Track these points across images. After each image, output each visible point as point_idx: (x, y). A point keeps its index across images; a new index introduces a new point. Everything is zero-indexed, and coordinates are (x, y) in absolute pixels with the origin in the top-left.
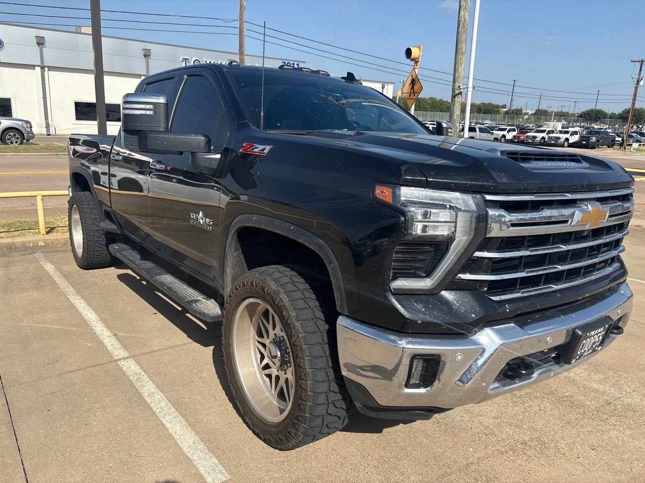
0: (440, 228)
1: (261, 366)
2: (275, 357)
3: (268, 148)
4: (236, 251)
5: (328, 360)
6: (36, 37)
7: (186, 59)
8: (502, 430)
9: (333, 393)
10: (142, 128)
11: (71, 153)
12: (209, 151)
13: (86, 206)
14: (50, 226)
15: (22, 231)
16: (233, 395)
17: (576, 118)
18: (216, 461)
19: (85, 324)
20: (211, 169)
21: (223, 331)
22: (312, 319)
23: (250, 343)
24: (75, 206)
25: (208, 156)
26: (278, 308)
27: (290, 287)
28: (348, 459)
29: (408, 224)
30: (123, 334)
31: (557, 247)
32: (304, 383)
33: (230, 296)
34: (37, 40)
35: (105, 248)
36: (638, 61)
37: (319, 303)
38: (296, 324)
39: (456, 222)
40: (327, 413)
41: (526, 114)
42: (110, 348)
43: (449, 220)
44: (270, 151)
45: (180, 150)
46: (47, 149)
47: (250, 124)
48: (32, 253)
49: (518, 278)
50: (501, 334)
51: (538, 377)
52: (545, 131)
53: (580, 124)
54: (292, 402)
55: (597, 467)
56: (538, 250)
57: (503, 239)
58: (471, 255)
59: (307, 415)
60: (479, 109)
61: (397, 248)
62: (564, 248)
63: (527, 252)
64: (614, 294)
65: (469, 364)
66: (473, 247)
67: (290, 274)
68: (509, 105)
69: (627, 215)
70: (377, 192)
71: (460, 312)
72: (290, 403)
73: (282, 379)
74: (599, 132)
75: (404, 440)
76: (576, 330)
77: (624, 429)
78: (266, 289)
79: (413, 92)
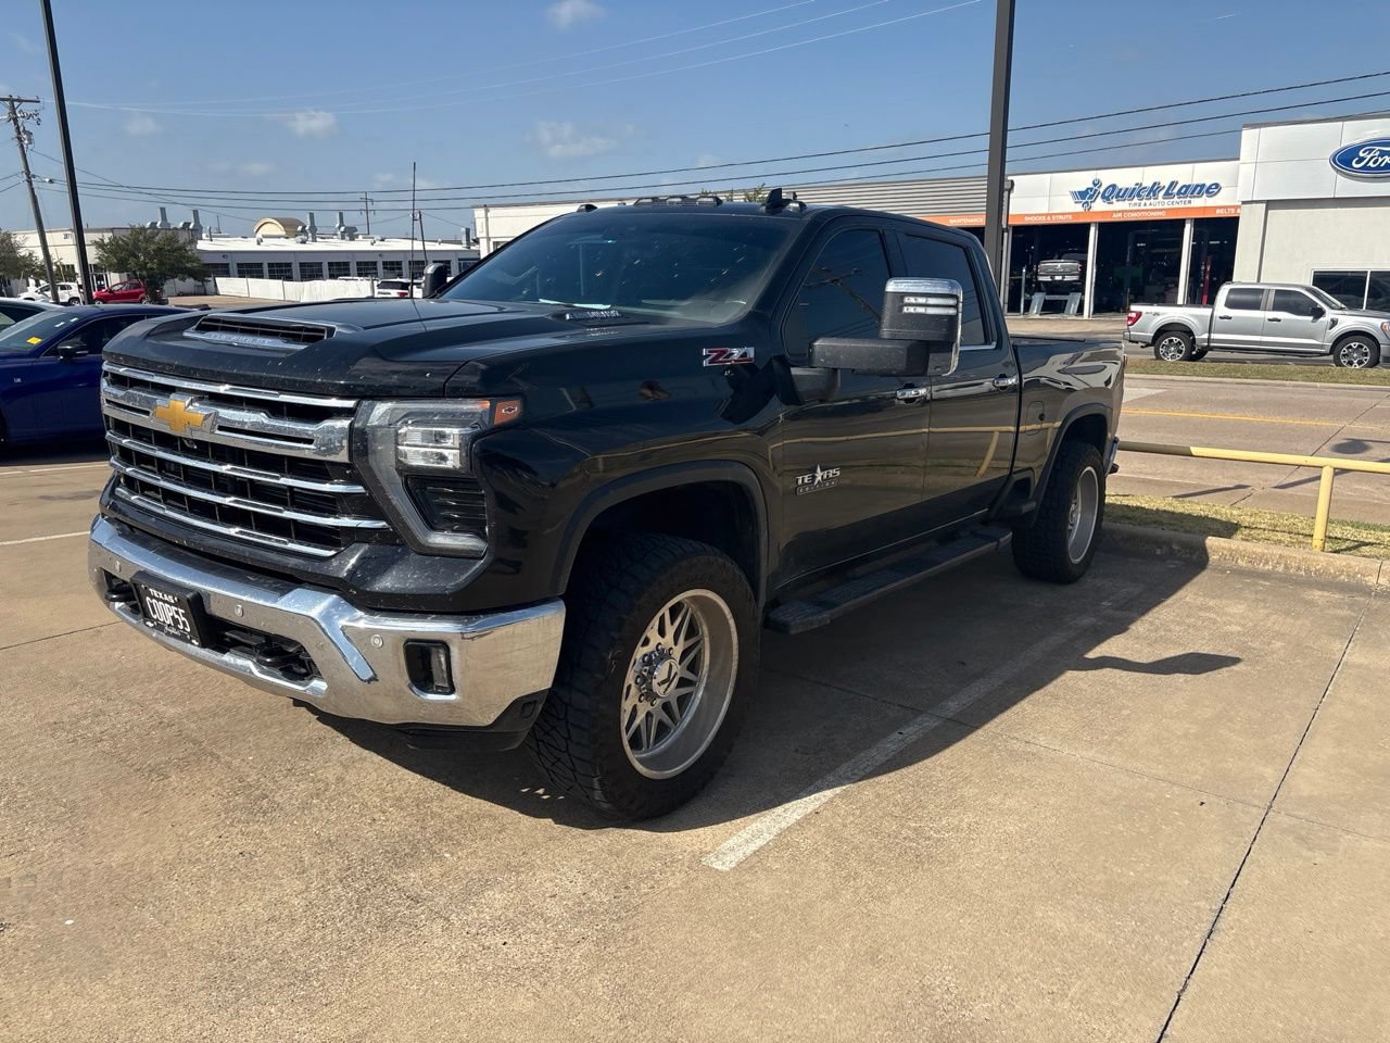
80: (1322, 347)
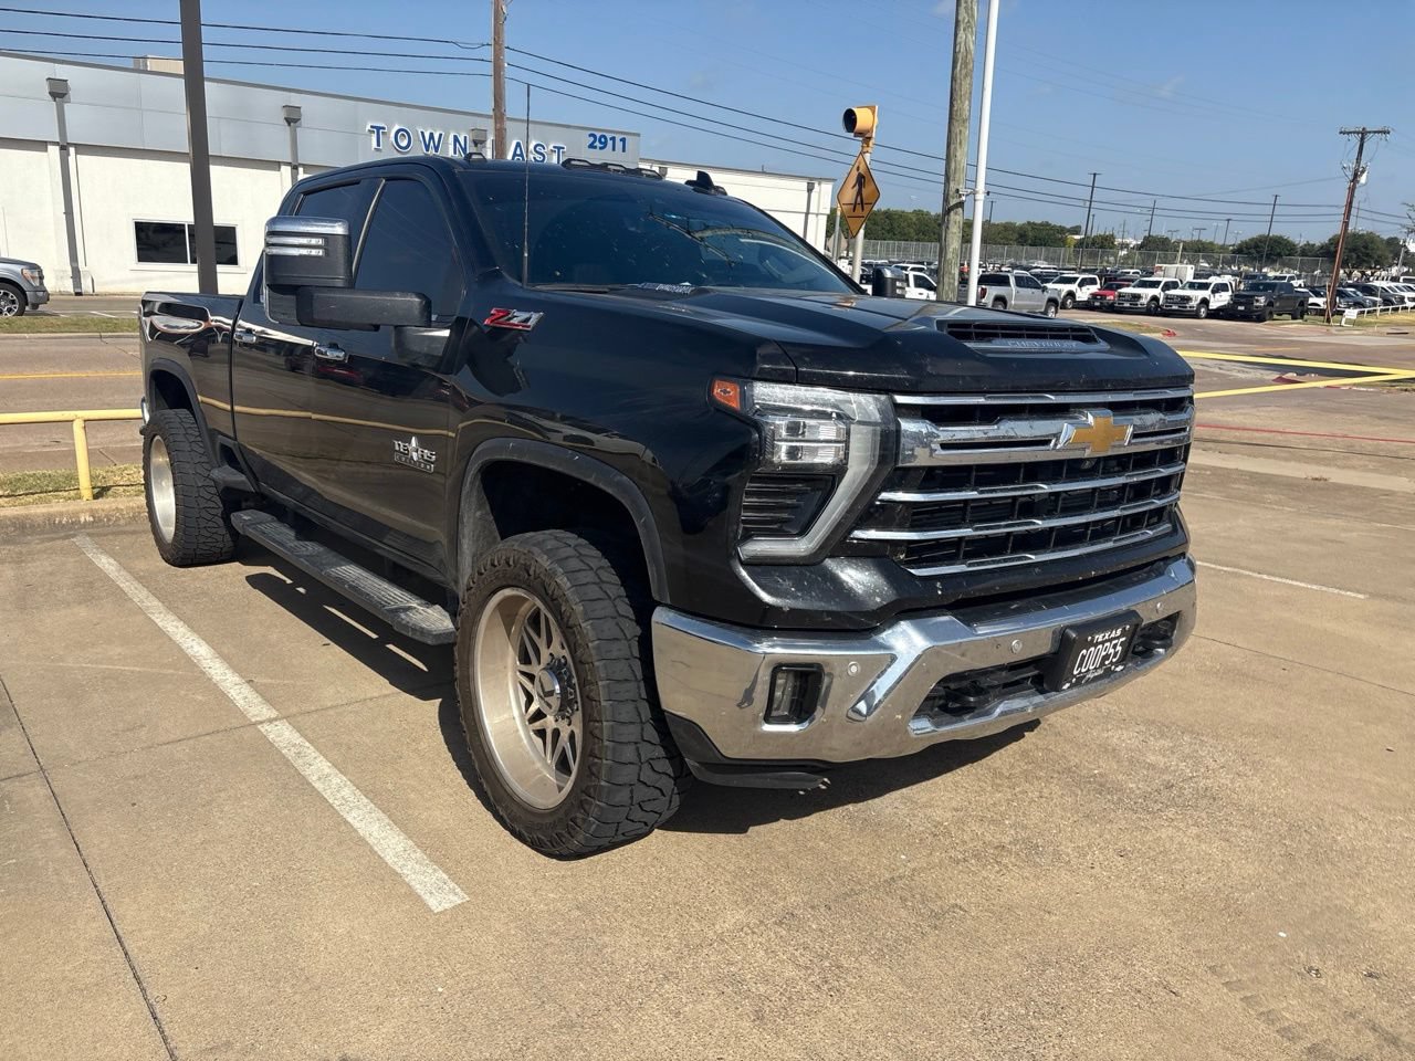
0: (820, 452)
1: (528, 717)
2: (551, 693)
3: (535, 317)
4: (479, 509)
5: (639, 688)
6: (49, 79)
7: (378, 128)
8: (965, 828)
9: (649, 745)
10: (303, 282)
11: (147, 332)
12: (429, 324)
13: (181, 438)
14: (99, 484)
15: (42, 495)
16: (475, 771)
17: (1229, 256)
18: (445, 876)
19: (190, 663)
20: (428, 356)
21: (456, 654)
22: (612, 618)
23: (506, 675)
24: (158, 437)
25: (426, 334)
26: (553, 600)
27: (574, 564)
28: (681, 872)
29: (764, 445)
30: (265, 681)
31: (1031, 488)
32: (596, 728)
33: (469, 589)
34: (50, 85)
35: (221, 522)
36: (1354, 132)
37: (626, 591)
38: (583, 625)
39: (847, 442)
40: (639, 780)
41: (1124, 246)
42: (240, 703)
43: (833, 438)
44: (540, 321)
45: (374, 323)
46: (78, 325)
47: (504, 274)
48: (67, 537)
49: (961, 539)
50: (927, 633)
51: (1003, 714)
52: (1159, 283)
53: (1235, 268)
54: (580, 765)
55: (1122, 881)
56: (995, 491)
57: (931, 469)
58: (875, 497)
59: (603, 783)
60: (1021, 236)
61: (749, 486)
62: (1045, 488)
63: (973, 494)
64: (1157, 577)
65: (871, 681)
66: (877, 485)
67: (576, 542)
68: (1084, 228)
69: (1183, 434)
70: (717, 391)
71: (855, 593)
72: (575, 768)
73: (564, 735)
74: (1276, 284)
75: (785, 844)
76: (1068, 630)
77: (1188, 827)
78: (533, 568)
79: (861, 202)
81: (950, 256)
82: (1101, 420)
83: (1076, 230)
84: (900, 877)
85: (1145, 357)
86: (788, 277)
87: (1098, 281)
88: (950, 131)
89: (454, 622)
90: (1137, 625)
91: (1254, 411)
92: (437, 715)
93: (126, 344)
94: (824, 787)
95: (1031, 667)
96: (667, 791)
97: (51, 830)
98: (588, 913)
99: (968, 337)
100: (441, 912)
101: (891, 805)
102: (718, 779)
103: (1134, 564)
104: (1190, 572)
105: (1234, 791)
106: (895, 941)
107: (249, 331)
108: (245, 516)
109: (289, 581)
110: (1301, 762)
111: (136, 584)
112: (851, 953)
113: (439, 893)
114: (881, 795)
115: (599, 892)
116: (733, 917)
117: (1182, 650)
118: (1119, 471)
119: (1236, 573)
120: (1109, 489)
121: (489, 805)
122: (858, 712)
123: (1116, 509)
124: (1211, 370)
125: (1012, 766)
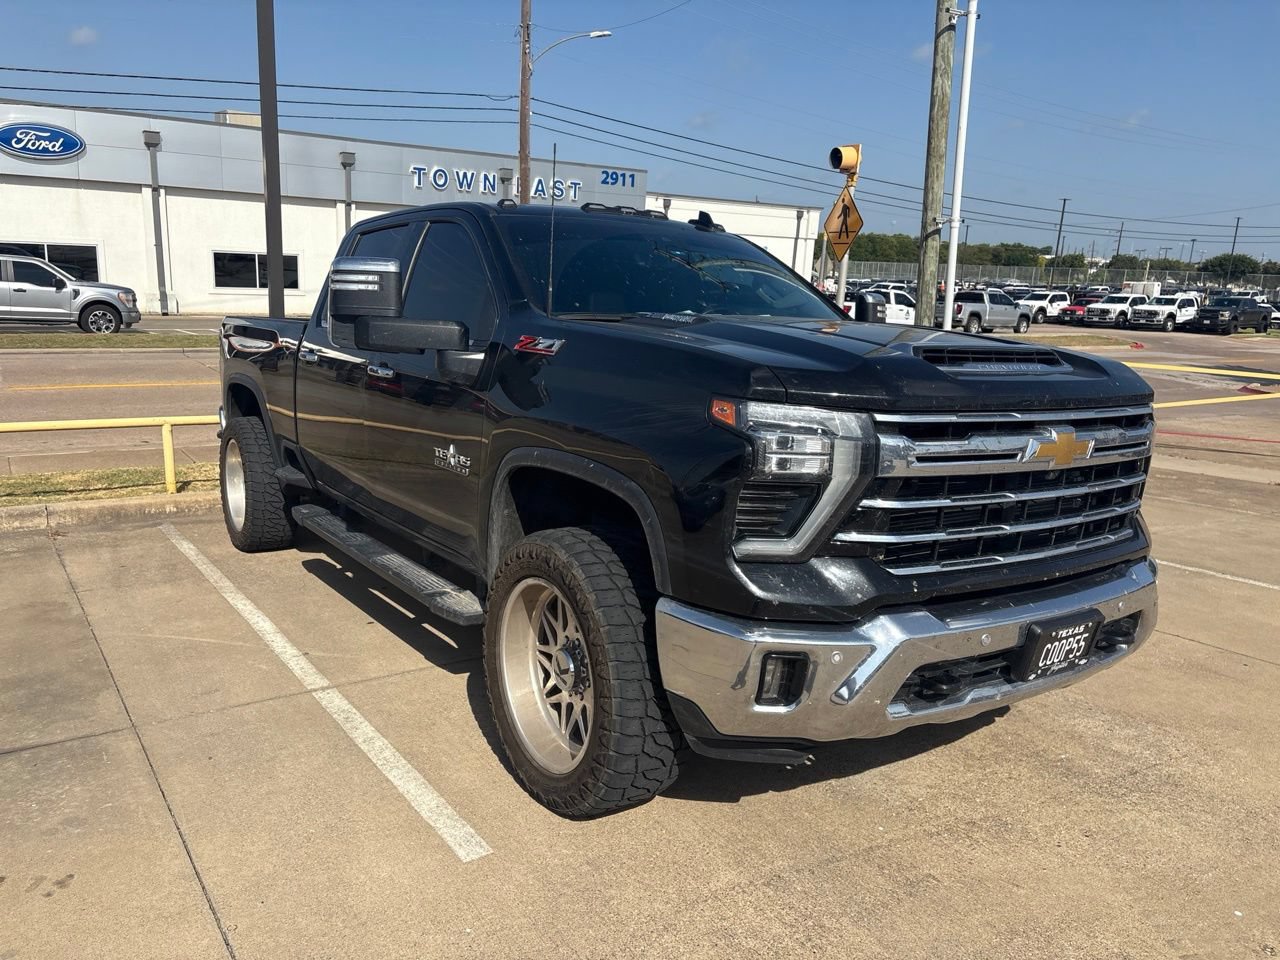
0: (807, 464)
1: (545, 691)
2: (566, 671)
3: (558, 344)
4: (507, 508)
5: (644, 669)
6: (144, 131)
7: (420, 170)
8: (939, 804)
9: (652, 720)
10: (361, 312)
11: (226, 349)
12: (467, 349)
13: (252, 442)
14: (181, 479)
15: (134, 488)
16: (499, 738)
17: (1194, 273)
18: (472, 831)
19: (256, 637)
20: (467, 376)
21: (485, 634)
22: (622, 606)
23: (528, 654)
24: (232, 441)
25: (464, 357)
26: (569, 589)
27: (588, 558)
28: (679, 835)
29: (757, 456)
30: (318, 654)
31: (1000, 497)
32: (606, 703)
33: (497, 578)
34: (146, 136)
35: (282, 514)
37: (633, 582)
38: (595, 612)
39: (831, 455)
40: (643, 752)
41: (1093, 265)
42: (298, 672)
43: (819, 451)
44: (562, 347)
45: (421, 347)
46: (165, 341)
47: (532, 305)
48: (155, 525)
49: (935, 542)
50: (904, 626)
51: (973, 701)
52: (1126, 299)
53: (1200, 284)
54: (590, 737)
55: (1087, 860)
56: (966, 499)
57: (907, 481)
58: (857, 504)
59: (611, 753)
60: (995, 256)
61: (743, 493)
62: (1013, 497)
63: (946, 502)
64: (1119, 578)
65: (853, 669)
66: (859, 493)
67: (589, 539)
68: (1054, 249)
69: (1143, 448)
70: (715, 409)
71: (839, 590)
72: (586, 740)
73: (577, 709)
74: (1240, 300)
75: (773, 813)
76: (1034, 627)
77: (1150, 810)
78: (552, 561)
79: (845, 229)
80: (70, 315)
81: (927, 277)
82: (1063, 436)
83: (1047, 251)
84: (879, 847)
85: (1105, 378)
86: (779, 303)
87: (1068, 297)
88: (927, 166)
89: (483, 604)
90: (1100, 623)
91: (1219, 419)
92: (465, 688)
93: (205, 358)
94: (809, 763)
95: (1000, 659)
96: (668, 764)
97: (141, 779)
98: (597, 869)
99: (941, 361)
100: (470, 862)
101: (869, 781)
102: (714, 753)
103: (1097, 566)
104: (1151, 574)
105: (1195, 779)
106: (873, 905)
107: (311, 351)
108: (304, 510)
109: (339, 567)
110: (1260, 753)
111: (211, 566)
112: (833, 915)
113: (468, 846)
114: (861, 772)
115: (607, 850)
116: (727, 877)
117: (1146, 645)
118: (1081, 482)
119: (1200, 573)
120: (1073, 498)
121: (510, 768)
122: (841, 697)
123: (1078, 516)
124: (1178, 380)
125: (983, 749)
